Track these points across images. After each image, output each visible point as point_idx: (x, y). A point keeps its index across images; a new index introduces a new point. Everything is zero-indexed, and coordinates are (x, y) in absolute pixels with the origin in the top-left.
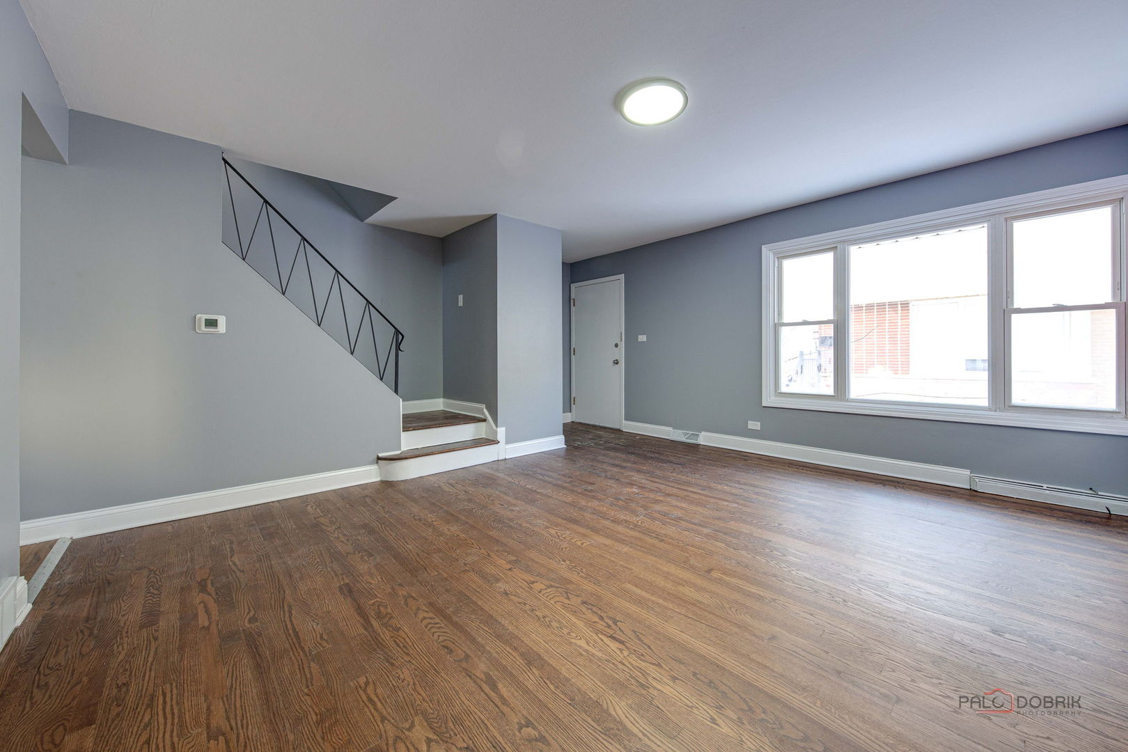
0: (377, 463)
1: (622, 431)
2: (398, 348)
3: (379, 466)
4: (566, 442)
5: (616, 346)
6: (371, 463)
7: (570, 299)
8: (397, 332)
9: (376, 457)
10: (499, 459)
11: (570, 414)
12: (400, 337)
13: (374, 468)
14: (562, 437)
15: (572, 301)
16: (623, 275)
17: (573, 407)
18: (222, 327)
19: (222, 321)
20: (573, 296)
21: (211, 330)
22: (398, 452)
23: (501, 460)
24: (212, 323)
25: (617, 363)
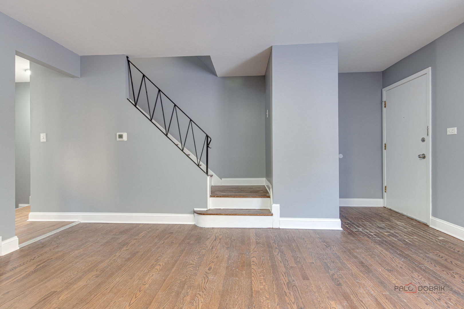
0: (194, 214)
1: (428, 226)
2: (207, 147)
3: (194, 215)
4: (343, 226)
5: (423, 140)
6: (190, 213)
7: (382, 102)
8: (207, 136)
9: (193, 210)
10: (274, 227)
11: (382, 200)
12: (209, 139)
13: (191, 216)
14: (339, 221)
15: (383, 103)
16: (430, 68)
17: (385, 194)
18: (125, 138)
19: (125, 135)
20: (384, 99)
21: (121, 139)
22: (205, 209)
23: (275, 229)
24: (121, 136)
25: (424, 157)
